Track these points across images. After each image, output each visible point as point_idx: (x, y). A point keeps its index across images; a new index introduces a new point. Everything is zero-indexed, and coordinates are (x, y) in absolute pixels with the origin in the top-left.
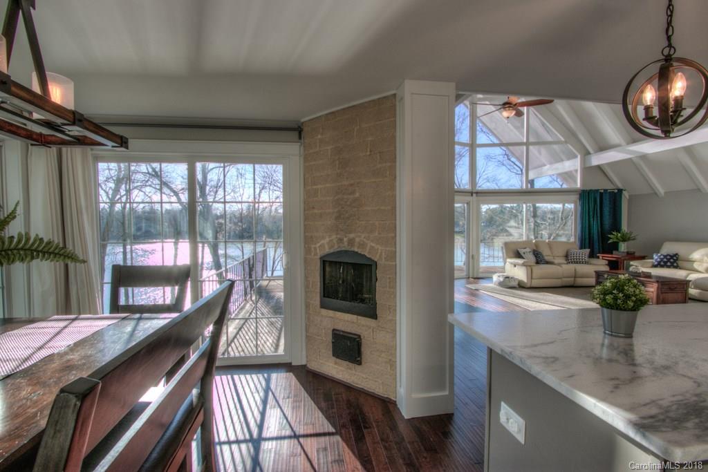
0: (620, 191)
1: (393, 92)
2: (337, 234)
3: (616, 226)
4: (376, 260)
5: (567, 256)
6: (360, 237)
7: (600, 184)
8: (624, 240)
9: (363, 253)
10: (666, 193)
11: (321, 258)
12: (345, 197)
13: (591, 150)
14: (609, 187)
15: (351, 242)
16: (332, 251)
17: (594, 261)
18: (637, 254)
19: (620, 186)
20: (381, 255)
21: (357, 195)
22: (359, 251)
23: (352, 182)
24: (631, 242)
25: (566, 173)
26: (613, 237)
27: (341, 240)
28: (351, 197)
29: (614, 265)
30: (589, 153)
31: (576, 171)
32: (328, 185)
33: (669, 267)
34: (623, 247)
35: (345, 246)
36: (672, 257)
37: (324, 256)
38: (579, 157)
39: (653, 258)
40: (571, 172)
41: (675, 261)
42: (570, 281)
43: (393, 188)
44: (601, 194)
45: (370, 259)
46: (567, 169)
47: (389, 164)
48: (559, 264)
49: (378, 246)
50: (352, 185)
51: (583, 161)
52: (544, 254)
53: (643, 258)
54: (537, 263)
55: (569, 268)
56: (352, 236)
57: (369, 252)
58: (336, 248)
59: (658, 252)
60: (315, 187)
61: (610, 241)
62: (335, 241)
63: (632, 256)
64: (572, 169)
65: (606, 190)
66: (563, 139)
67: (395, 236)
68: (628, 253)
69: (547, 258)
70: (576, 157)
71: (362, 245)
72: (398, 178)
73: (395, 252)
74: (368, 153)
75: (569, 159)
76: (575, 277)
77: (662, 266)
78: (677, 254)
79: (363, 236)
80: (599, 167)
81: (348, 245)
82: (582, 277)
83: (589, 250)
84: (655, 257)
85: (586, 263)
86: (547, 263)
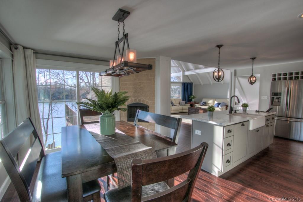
0: (192, 83)
1: (154, 57)
2: (134, 98)
3: (191, 94)
4: (148, 105)
5: (179, 103)
6: (143, 98)
7: (187, 81)
8: (194, 98)
9: (144, 103)
10: (203, 85)
11: (128, 106)
12: (138, 86)
13: (185, 71)
14: (189, 82)
15: (139, 100)
16: (132, 103)
17: (187, 104)
18: (197, 102)
19: (192, 82)
20: (150, 104)
21: (142, 86)
22: (143, 103)
23: (140, 82)
24: (195, 99)
25: (178, 77)
26: (191, 98)
27: (136, 100)
28: (140, 86)
29: (192, 105)
30: (184, 71)
31: (181, 76)
32: (131, 82)
33: (204, 105)
34: (193, 100)
35: (137, 101)
36: (205, 103)
37: (129, 105)
38: (182, 72)
39: (200, 103)
40: (179, 76)
41: (206, 104)
42: (181, 111)
43: (154, 84)
44: (188, 84)
45: (146, 105)
46: (178, 76)
47: (153, 78)
48: (178, 106)
49: (149, 101)
50: (140, 83)
51: (183, 73)
52: (174, 103)
53: (198, 103)
54: (172, 106)
55: (181, 107)
56: (140, 98)
57: (146, 103)
58: (134, 102)
59: (201, 101)
60: (125, 82)
61: (190, 98)
62: (133, 100)
63: (196, 103)
64: (180, 75)
65: (189, 83)
66: (177, 66)
67: (155, 98)
68: (195, 102)
69: (175, 104)
70: (181, 72)
71: (144, 101)
72: (156, 82)
73: (155, 103)
74: (146, 74)
75: (179, 72)
76: (182, 110)
77: (203, 105)
78: (206, 102)
79: (144, 98)
80: (187, 76)
81: (138, 101)
82: (184, 110)
83: (185, 101)
84: (201, 103)
85: (185, 105)
86: (175, 106)
